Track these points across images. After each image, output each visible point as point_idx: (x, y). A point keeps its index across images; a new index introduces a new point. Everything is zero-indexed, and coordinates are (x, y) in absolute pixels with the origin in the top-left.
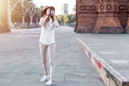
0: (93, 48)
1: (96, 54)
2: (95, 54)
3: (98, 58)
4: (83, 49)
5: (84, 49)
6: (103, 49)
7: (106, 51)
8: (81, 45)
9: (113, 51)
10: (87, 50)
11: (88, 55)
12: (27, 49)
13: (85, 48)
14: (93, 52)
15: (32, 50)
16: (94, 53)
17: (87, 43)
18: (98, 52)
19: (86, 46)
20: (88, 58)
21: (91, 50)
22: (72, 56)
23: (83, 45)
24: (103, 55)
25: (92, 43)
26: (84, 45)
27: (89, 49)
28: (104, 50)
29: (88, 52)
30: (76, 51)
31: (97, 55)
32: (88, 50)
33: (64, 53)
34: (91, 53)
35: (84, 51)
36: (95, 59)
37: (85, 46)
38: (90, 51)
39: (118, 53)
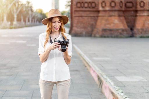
0: (102, 67)
1: (112, 83)
2: (110, 81)
3: (120, 93)
4: (86, 67)
5: (88, 67)
6: (117, 69)
7: (125, 75)
8: (82, 59)
9: (135, 74)
10: (94, 72)
11: (96, 79)
12: (5, 65)
13: (90, 66)
14: (105, 77)
15: (12, 68)
16: (108, 80)
17: (90, 56)
18: (114, 76)
19: (91, 62)
20: (97, 85)
21: (101, 72)
23: (85, 60)
24: (125, 86)
25: (97, 56)
26: (87, 61)
27: (97, 69)
28: (122, 73)
29: (96, 75)
30: (77, 71)
31: (115, 86)
32: (96, 71)
34: (102, 78)
35: (87, 69)
36: (112, 93)
37: (89, 63)
38: (99, 75)
39: (146, 80)
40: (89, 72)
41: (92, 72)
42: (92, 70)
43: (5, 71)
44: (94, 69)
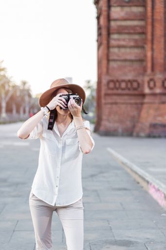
4: (138, 183)
5: (143, 184)
10: (158, 190)
12: (5, 180)
13: (148, 182)
19: (147, 175)
22: (121, 204)
23: (136, 173)
26: (140, 174)
30: (125, 189)
32: (161, 189)
33: (98, 195)
35: (142, 187)
37: (144, 177)
40: (146, 192)
41: (152, 191)
42: (154, 187)
43: (7, 189)
44: (157, 187)
